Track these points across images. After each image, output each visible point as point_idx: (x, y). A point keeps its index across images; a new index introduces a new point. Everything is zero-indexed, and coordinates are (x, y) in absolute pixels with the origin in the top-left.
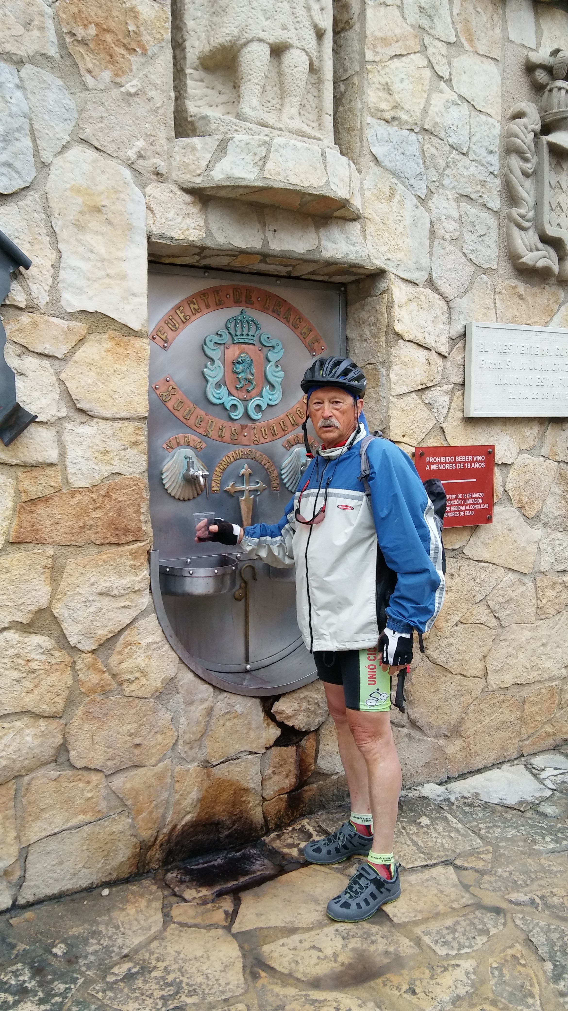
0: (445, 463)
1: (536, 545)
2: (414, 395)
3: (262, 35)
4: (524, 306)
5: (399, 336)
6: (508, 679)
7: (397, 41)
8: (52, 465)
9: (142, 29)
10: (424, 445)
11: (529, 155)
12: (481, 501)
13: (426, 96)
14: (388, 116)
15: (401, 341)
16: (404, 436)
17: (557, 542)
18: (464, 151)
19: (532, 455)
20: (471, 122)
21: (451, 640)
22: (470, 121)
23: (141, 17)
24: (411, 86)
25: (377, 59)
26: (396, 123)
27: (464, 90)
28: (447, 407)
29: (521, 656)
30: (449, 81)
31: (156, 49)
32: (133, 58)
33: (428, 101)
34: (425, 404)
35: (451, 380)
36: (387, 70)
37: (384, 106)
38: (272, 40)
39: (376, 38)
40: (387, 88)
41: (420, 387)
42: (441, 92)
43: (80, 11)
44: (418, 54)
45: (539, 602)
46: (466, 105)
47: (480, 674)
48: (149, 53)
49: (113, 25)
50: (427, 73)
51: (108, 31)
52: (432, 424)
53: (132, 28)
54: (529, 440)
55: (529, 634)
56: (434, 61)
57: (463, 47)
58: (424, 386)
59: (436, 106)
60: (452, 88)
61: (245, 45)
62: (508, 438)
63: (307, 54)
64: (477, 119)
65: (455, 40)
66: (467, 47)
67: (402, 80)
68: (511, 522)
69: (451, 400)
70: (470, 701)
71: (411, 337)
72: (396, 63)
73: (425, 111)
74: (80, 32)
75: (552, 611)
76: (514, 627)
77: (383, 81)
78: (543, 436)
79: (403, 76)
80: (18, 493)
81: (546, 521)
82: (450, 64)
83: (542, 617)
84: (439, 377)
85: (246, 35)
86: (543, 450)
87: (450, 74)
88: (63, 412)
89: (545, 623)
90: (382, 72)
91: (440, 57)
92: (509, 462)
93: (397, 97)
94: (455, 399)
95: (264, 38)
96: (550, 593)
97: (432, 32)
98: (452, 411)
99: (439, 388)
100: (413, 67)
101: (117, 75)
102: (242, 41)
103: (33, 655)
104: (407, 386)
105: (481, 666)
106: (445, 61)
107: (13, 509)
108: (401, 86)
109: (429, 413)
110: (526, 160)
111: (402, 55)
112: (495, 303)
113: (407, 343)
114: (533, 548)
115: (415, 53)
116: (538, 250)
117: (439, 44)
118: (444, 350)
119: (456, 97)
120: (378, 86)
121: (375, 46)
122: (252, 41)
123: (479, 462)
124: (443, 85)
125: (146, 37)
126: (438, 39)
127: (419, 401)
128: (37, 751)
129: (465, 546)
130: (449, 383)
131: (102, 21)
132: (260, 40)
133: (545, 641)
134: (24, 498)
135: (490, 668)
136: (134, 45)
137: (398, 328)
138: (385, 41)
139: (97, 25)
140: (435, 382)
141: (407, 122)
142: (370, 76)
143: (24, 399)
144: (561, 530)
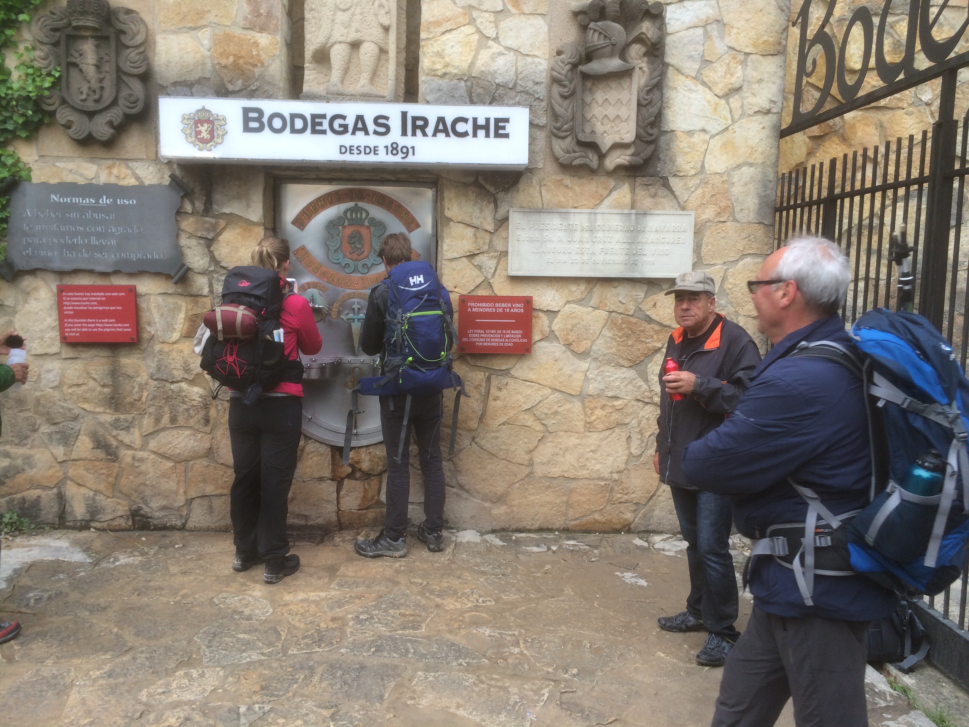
0: (486, 307)
1: (584, 374)
2: (464, 259)
3: (341, 39)
4: (571, 194)
5: (450, 220)
6: (556, 471)
7: (449, 20)
8: (205, 296)
9: (261, 52)
10: (472, 294)
11: (566, 83)
12: (520, 336)
13: (473, 53)
14: (440, 73)
15: (451, 223)
16: (455, 287)
17: (607, 374)
18: (511, 86)
19: (580, 305)
20: (518, 64)
21: (498, 434)
22: (516, 64)
23: (260, 46)
24: (460, 49)
25: (431, 36)
26: (447, 77)
27: (510, 43)
28: (494, 268)
29: (568, 456)
30: (496, 39)
31: (270, 62)
32: (256, 70)
33: (475, 57)
34: (475, 266)
35: (498, 249)
36: (438, 42)
37: (438, 66)
38: (349, 40)
39: (430, 23)
40: (440, 54)
41: (468, 254)
42: (489, 47)
43: (225, 50)
44: (467, 26)
45: (587, 418)
46: (512, 53)
47: (526, 463)
48: (266, 65)
49: (243, 53)
50: (476, 37)
51: (240, 57)
52: (480, 280)
53: (254, 53)
54: (575, 294)
55: (577, 441)
56: (481, 28)
57: (509, 11)
58: (472, 253)
59: (482, 59)
60: (499, 43)
61: (331, 46)
62: (553, 292)
63: (376, 43)
64: (524, 62)
65: (502, 8)
66: (514, 10)
67: (452, 47)
68: (557, 355)
69: (498, 263)
70: (515, 481)
71: (459, 220)
72: (448, 36)
73: (472, 64)
74: (224, 62)
75: (601, 426)
76: (562, 433)
77: (435, 50)
78: (590, 292)
79: (452, 43)
80: (187, 311)
81: (595, 356)
82: (497, 27)
83: (591, 430)
84: (486, 247)
85: (331, 41)
86: (591, 302)
87: (497, 34)
88: (212, 269)
89: (595, 435)
90: (435, 45)
91: (488, 23)
92: (556, 310)
93: (447, 59)
94: (501, 263)
95: (342, 40)
96: (599, 412)
97: (482, 7)
98: (498, 271)
99: (486, 255)
100: (462, 36)
101: (246, 81)
102: (329, 45)
103: (194, 398)
104: (457, 253)
105: (527, 457)
106: (492, 25)
107: (185, 318)
108: (451, 51)
109: (478, 271)
110: (564, 86)
111: (451, 30)
112: (541, 193)
113: (457, 224)
114: (581, 376)
115: (464, 25)
116: (575, 152)
117: (487, 15)
118: (490, 228)
119: (501, 49)
120: (431, 54)
121: (428, 28)
122: (335, 43)
123: (518, 308)
124: (491, 43)
125: (263, 56)
126: (486, 11)
127: (468, 263)
128: (196, 449)
129: (512, 368)
130: (496, 251)
131: (237, 53)
132: (340, 42)
133: (593, 448)
134: (191, 313)
135: (536, 460)
136: (256, 62)
137: (448, 213)
138: (438, 23)
139: (235, 55)
140: (481, 251)
141: (456, 75)
142: (425, 49)
143: (190, 261)
144: (613, 365)
